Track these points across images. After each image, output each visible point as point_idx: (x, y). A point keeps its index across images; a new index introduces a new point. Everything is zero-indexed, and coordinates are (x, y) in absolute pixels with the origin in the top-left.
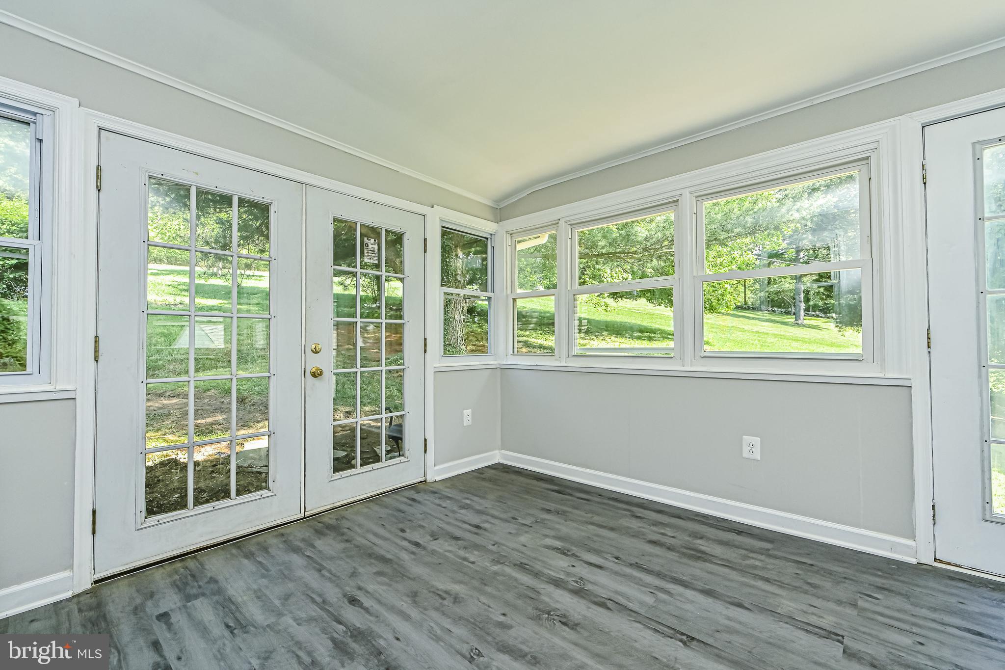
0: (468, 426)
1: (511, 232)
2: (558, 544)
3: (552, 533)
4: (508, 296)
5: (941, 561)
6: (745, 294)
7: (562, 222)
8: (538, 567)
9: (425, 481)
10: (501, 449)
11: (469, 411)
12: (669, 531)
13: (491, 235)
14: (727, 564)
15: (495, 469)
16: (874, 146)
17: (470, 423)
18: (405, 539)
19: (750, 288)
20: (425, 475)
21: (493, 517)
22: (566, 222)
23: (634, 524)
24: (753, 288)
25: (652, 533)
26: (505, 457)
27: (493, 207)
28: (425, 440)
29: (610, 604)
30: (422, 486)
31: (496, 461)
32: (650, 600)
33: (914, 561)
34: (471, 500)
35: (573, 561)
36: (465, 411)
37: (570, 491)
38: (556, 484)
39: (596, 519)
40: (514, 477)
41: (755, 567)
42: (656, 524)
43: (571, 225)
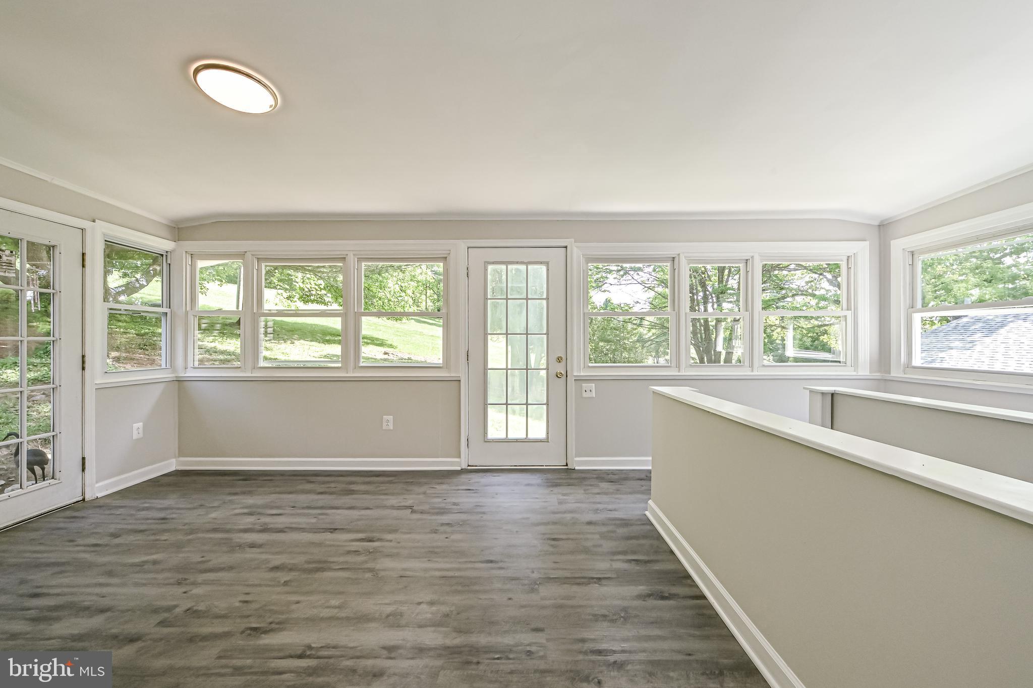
0: (137, 440)
1: (192, 253)
2: (246, 511)
3: (239, 506)
4: (187, 312)
5: (470, 466)
6: (426, 303)
7: (248, 255)
8: (229, 527)
9: (84, 500)
10: (178, 457)
11: (140, 425)
12: (333, 485)
13: (167, 252)
14: (366, 492)
15: (173, 475)
16: (448, 252)
17: (141, 435)
18: (77, 546)
19: (430, 298)
20: (83, 494)
21: (178, 509)
22: (253, 255)
23: (308, 486)
24: (432, 298)
25: (320, 488)
26: (184, 463)
27: (170, 226)
28: (84, 459)
29: (286, 530)
30: (80, 504)
31: (173, 468)
32: (314, 520)
33: (459, 468)
34: (149, 503)
35: (258, 517)
36: (134, 425)
37: (254, 477)
38: (241, 475)
39: (278, 489)
40: (195, 478)
41: (382, 490)
42: (324, 483)
43: (258, 258)
